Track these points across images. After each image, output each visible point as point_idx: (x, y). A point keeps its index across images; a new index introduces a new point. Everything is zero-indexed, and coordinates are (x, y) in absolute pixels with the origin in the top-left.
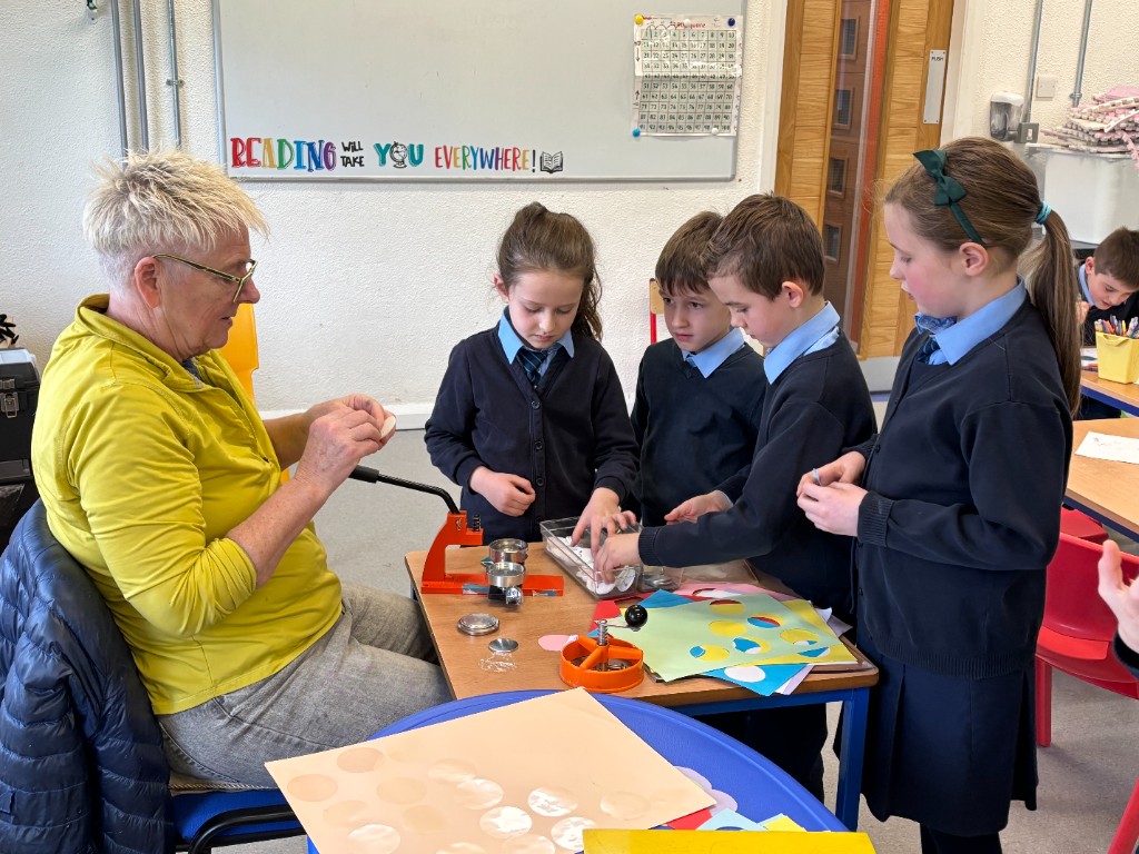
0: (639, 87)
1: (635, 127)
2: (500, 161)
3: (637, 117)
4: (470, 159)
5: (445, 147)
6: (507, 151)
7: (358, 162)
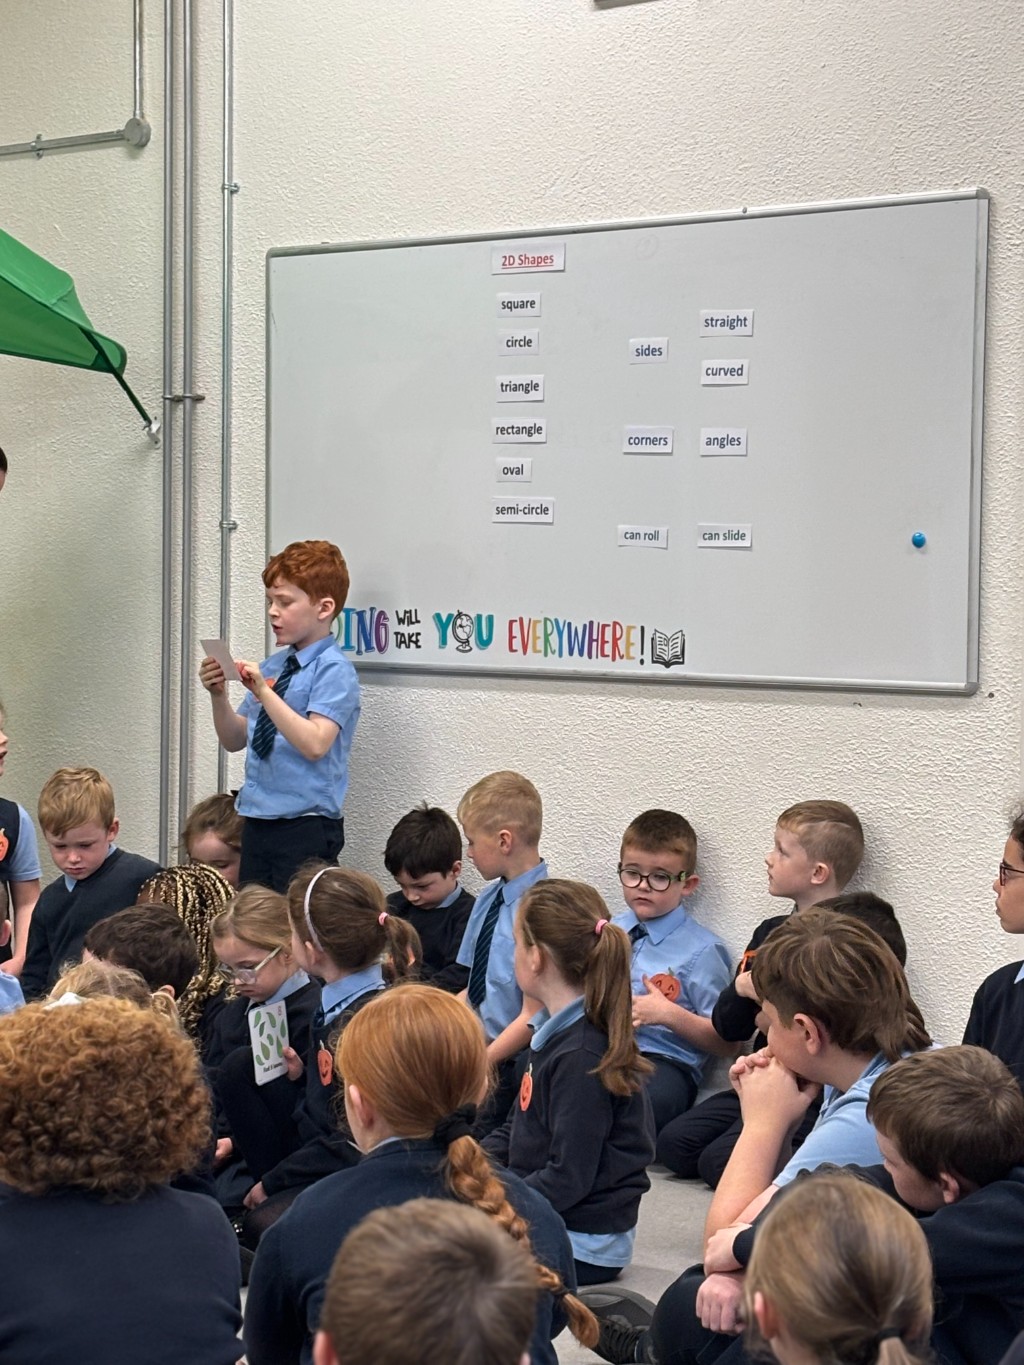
2: (594, 644)
4: (554, 639)
5: (521, 619)
6: (604, 626)
7: (414, 641)
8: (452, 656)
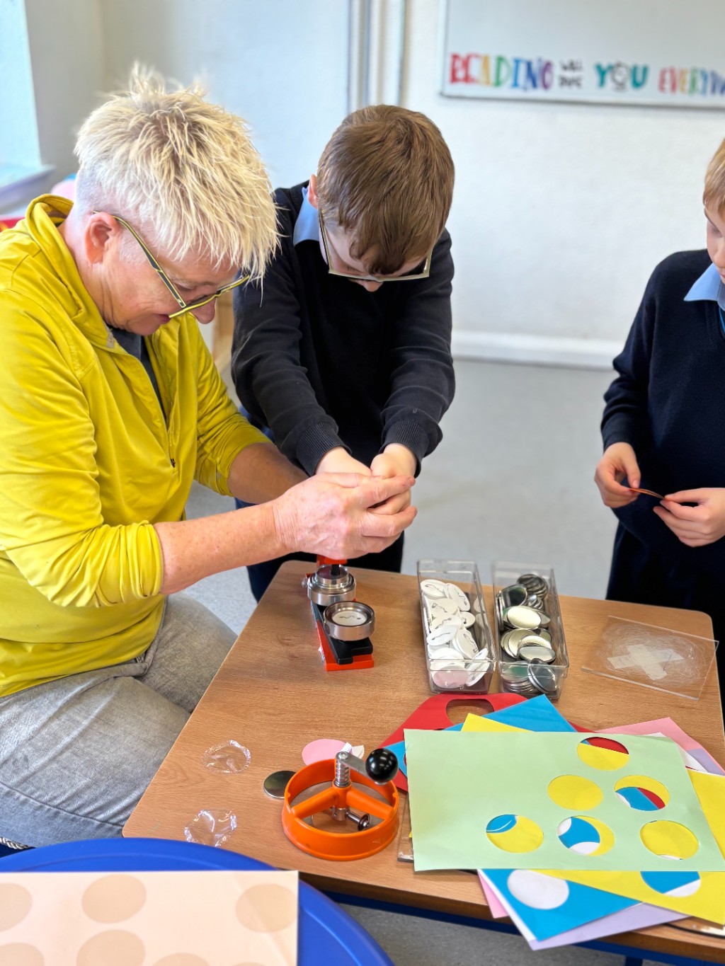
4: (700, 84)
7: (576, 82)
8: (608, 93)
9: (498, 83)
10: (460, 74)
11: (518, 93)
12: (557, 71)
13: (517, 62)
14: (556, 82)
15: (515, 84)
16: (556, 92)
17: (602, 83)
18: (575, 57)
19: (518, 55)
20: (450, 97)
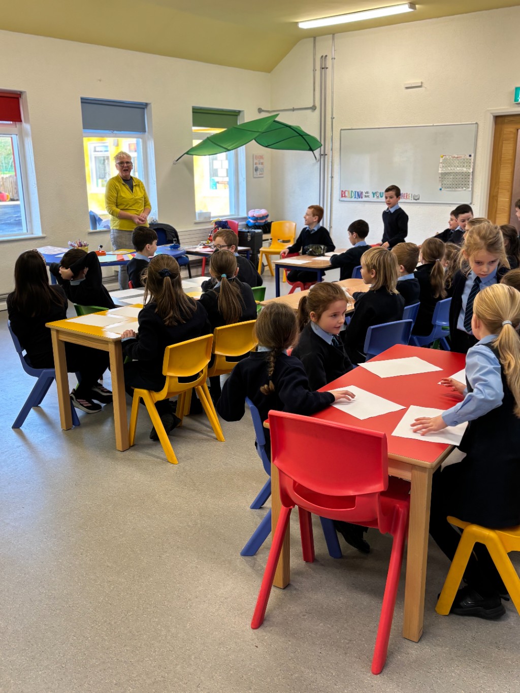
0: (440, 176)
1: (440, 187)
3: (440, 184)
6: (405, 194)
7: (368, 196)
8: (375, 199)
9: (351, 197)
10: (343, 195)
11: (356, 200)
12: (364, 194)
13: (355, 192)
14: (364, 196)
15: (355, 198)
16: (364, 199)
17: (374, 197)
18: (368, 191)
19: (356, 190)
20: (342, 201)
